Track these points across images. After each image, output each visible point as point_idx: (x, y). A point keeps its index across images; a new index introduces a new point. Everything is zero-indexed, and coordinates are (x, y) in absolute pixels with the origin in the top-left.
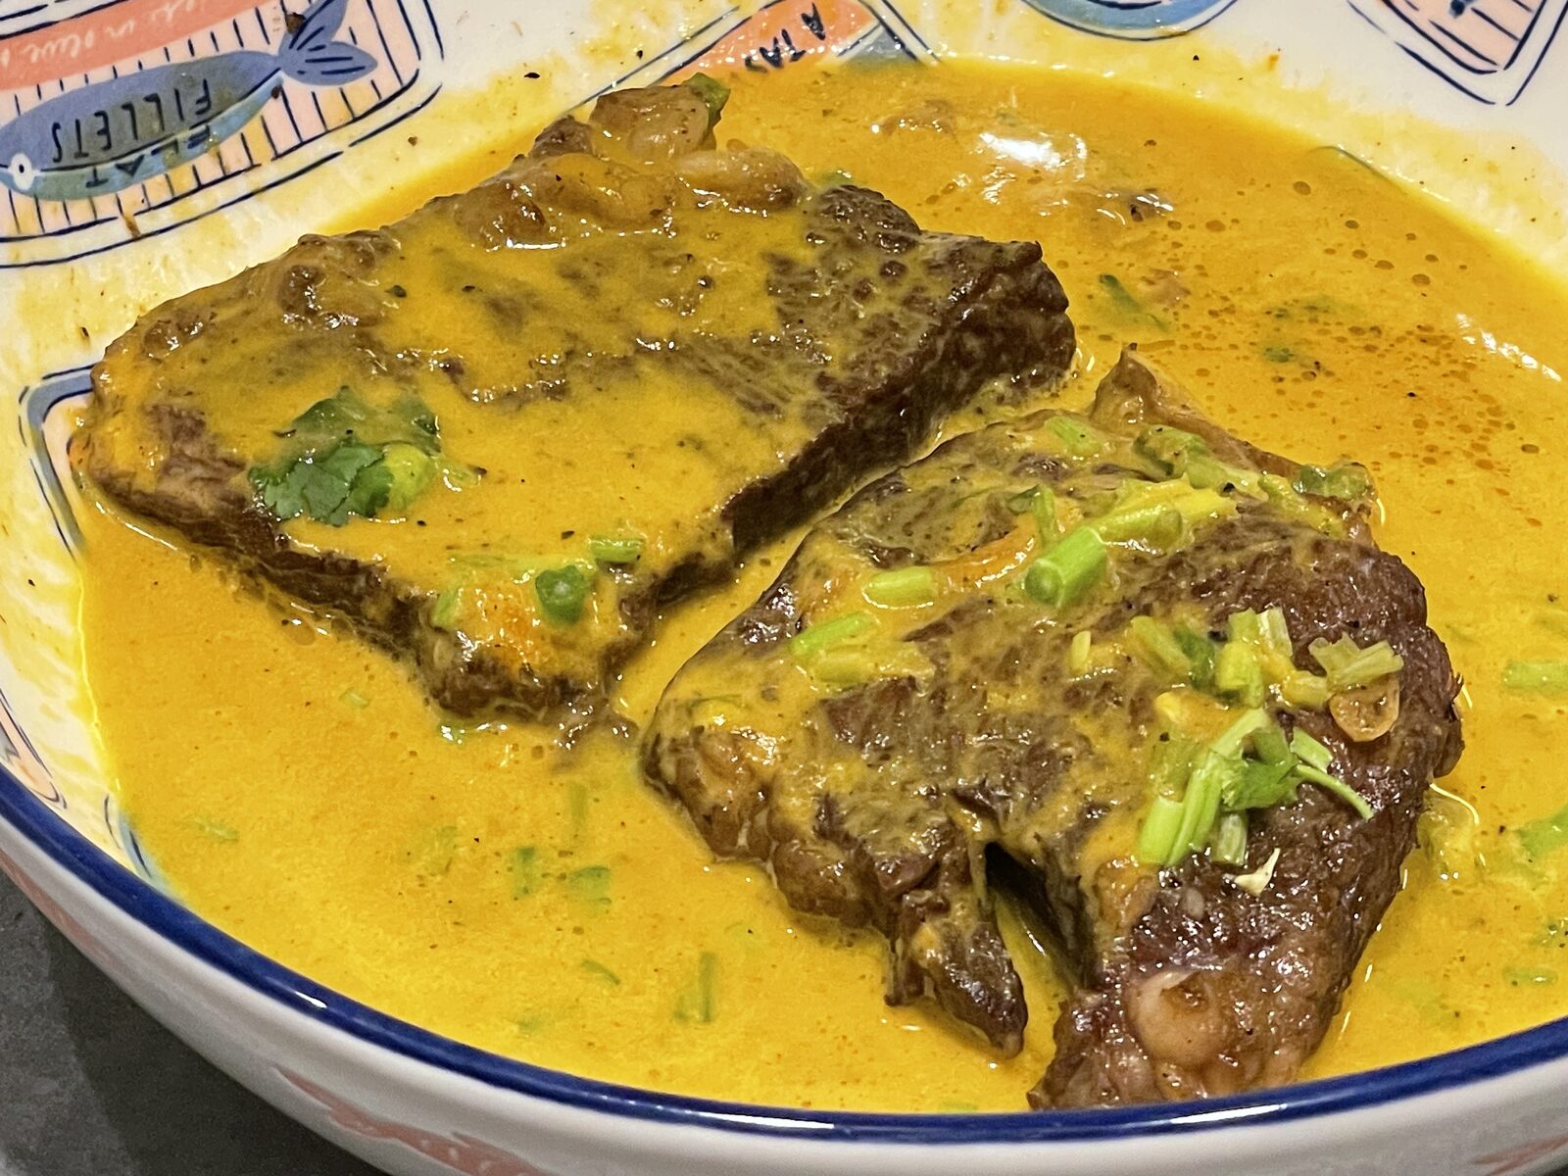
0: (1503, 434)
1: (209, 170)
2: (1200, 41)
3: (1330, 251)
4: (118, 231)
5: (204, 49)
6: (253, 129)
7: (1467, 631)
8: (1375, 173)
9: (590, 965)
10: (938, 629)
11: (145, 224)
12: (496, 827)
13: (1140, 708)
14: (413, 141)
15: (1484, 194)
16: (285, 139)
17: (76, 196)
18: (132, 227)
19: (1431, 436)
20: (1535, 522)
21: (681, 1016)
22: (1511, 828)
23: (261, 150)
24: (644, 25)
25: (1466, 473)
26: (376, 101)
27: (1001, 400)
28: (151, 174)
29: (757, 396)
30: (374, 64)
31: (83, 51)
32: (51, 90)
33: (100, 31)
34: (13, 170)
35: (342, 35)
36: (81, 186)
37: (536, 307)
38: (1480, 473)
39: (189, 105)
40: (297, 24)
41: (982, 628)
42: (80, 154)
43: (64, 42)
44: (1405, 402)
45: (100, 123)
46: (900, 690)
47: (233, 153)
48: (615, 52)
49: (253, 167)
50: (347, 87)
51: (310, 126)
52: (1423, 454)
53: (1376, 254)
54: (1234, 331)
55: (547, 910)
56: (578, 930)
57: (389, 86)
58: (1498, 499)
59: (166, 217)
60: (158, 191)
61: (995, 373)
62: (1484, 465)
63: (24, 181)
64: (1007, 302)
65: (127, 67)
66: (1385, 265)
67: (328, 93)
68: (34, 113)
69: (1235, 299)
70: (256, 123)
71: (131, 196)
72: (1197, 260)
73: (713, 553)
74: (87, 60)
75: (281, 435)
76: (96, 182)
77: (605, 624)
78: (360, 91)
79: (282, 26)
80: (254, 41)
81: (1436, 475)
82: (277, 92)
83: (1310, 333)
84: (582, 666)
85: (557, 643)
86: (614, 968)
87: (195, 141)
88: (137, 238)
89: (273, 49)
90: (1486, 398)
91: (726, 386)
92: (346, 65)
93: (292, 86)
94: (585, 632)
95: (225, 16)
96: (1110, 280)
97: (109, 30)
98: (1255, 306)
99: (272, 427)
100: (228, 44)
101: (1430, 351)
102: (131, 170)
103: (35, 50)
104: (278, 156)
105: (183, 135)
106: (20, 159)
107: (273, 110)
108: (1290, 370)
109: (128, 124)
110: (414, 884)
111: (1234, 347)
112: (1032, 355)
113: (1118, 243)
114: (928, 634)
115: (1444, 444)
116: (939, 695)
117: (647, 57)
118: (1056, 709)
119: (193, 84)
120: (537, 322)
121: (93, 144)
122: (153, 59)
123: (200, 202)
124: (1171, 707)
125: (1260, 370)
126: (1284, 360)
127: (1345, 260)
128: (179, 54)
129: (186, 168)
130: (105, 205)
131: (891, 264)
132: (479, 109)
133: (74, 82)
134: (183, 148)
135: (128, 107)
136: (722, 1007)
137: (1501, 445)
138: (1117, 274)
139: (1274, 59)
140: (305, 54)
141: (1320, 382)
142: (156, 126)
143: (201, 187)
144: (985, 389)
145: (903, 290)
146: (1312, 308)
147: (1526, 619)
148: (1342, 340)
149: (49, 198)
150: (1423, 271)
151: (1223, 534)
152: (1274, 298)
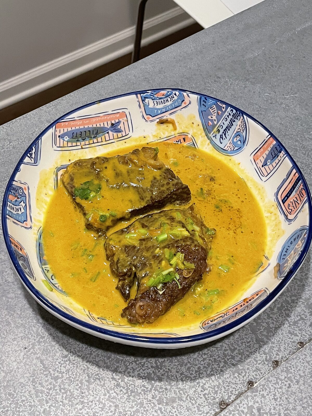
0: (240, 229)
1: (95, 141)
2: (232, 158)
3: (233, 193)
4: (80, 147)
5: (98, 126)
6: (103, 137)
7: (219, 258)
8: (246, 184)
9: (85, 269)
10: (144, 240)
11: (84, 147)
12: (84, 245)
13: (160, 262)
14: (125, 142)
15: (257, 192)
16: (107, 139)
17: (74, 142)
18: (82, 147)
19: (230, 226)
20: (237, 244)
21: (91, 280)
22: (208, 290)
23: (104, 140)
24: (162, 134)
25: (231, 232)
26: (122, 136)
27: (177, 204)
28: (87, 141)
29: (142, 197)
30: (123, 131)
31: (80, 124)
32: (73, 128)
33: (83, 122)
34: (65, 138)
35: (119, 127)
36: (76, 141)
37: (121, 175)
38: (234, 234)
39: (95, 133)
40: (112, 125)
41: (149, 242)
42: (76, 137)
43: (77, 122)
44: (230, 219)
45: (80, 133)
46: (134, 247)
47: (99, 139)
48: (157, 136)
49: (102, 142)
50: (118, 134)
51: (111, 138)
52: (228, 228)
53: (239, 196)
54: (214, 201)
55: (84, 259)
56: (86, 263)
57: (124, 134)
58: (234, 239)
59: (87, 146)
60: (87, 142)
61: (178, 200)
62: (235, 233)
63: (66, 140)
64: (181, 192)
65: (86, 127)
66: (239, 198)
67: (115, 134)
68: (70, 131)
69: (216, 197)
70: (104, 136)
71: (83, 143)
72: (214, 189)
73: (127, 217)
74: (79, 125)
75: (81, 184)
76: (78, 141)
77: (109, 223)
78: (120, 135)
79: (110, 125)
80: (106, 126)
81: (228, 232)
82: (108, 133)
83: (223, 205)
84: (104, 228)
85: (100, 224)
86: (87, 270)
87: (94, 137)
88: (82, 148)
89: (109, 127)
90: (241, 223)
91: (139, 194)
92: (119, 131)
93: (110, 132)
94: (105, 224)
95: (102, 122)
96: (202, 189)
97: (84, 122)
98: (218, 199)
99: (80, 183)
100: (102, 125)
101: (237, 213)
102: (84, 140)
103: (72, 123)
104: (106, 141)
105: (93, 136)
106: (67, 137)
107: (107, 135)
108: (218, 210)
109: (85, 134)
110: (70, 250)
111: (212, 204)
112: (183, 199)
113: (206, 184)
114: (142, 240)
115: (231, 228)
116: (138, 250)
117: (161, 138)
118: (151, 257)
119: (96, 130)
120: (120, 177)
121: (78, 135)
122: (90, 126)
123: (93, 145)
124: (164, 263)
125: (213, 208)
126: (217, 208)
127: (234, 195)
128: (95, 126)
129: (92, 140)
130: (78, 144)
131: (168, 183)
132: (136, 140)
133: (77, 128)
134: (92, 138)
135: (85, 132)
136: (97, 281)
137: (238, 231)
138: (203, 188)
139: (239, 164)
140: (113, 128)
141: (220, 213)
142: (89, 135)
143: (94, 143)
144: (176, 202)
145: (168, 187)
146: (226, 201)
147: (227, 258)
148: (227, 207)
149: (69, 142)
150: (244, 200)
151: (185, 239)
152: (221, 198)
